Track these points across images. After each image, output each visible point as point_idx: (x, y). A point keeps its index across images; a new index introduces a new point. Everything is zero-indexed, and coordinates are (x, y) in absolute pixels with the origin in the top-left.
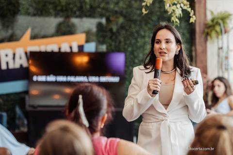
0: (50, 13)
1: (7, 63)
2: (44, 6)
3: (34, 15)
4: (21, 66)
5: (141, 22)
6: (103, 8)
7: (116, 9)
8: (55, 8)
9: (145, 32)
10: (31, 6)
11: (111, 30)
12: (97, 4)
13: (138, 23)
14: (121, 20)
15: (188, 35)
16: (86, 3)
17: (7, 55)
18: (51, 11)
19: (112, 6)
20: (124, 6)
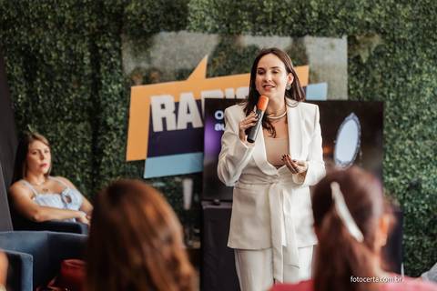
1: (164, 120)
4: (190, 124)
5: (413, 43)
6: (344, 18)
7: (367, 19)
10: (209, 13)
11: (358, 59)
14: (377, 40)
17: (163, 106)
18: (246, 23)
19: (360, 15)
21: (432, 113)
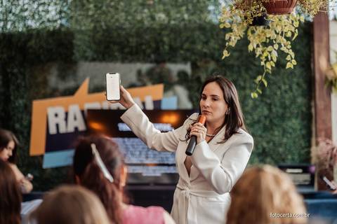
0: (115, 56)
1: (57, 126)
2: (107, 47)
3: (94, 60)
4: (76, 129)
5: (239, 67)
6: (188, 50)
7: (205, 50)
8: (121, 51)
9: (245, 81)
10: (89, 47)
11: (198, 79)
12: (178, 44)
13: (236, 69)
14: (212, 65)
15: (304, 86)
16: (164, 43)
17: (56, 115)
18: (116, 54)
19: (199, 47)
20: (216, 46)
21: (253, 119)
